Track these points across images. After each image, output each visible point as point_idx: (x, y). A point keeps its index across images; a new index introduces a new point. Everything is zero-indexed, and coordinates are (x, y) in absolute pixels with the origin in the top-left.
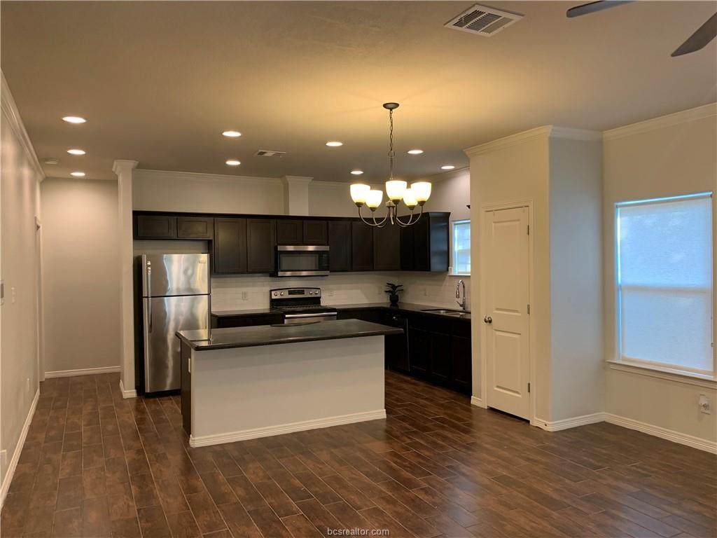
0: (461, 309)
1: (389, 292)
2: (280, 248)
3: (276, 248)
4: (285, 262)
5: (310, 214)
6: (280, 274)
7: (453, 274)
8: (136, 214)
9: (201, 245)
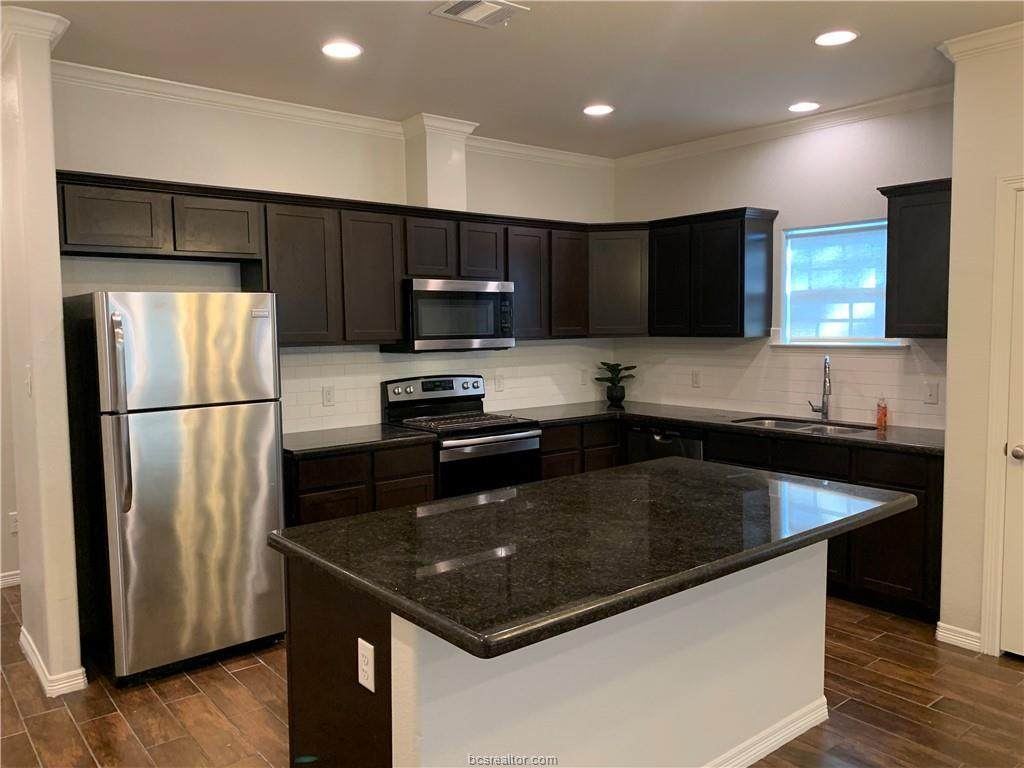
0: (818, 416)
1: (607, 380)
2: (419, 285)
3: (407, 285)
4: (428, 317)
5: (468, 208)
6: (418, 345)
7: (782, 343)
8: (64, 179)
9: (226, 272)
